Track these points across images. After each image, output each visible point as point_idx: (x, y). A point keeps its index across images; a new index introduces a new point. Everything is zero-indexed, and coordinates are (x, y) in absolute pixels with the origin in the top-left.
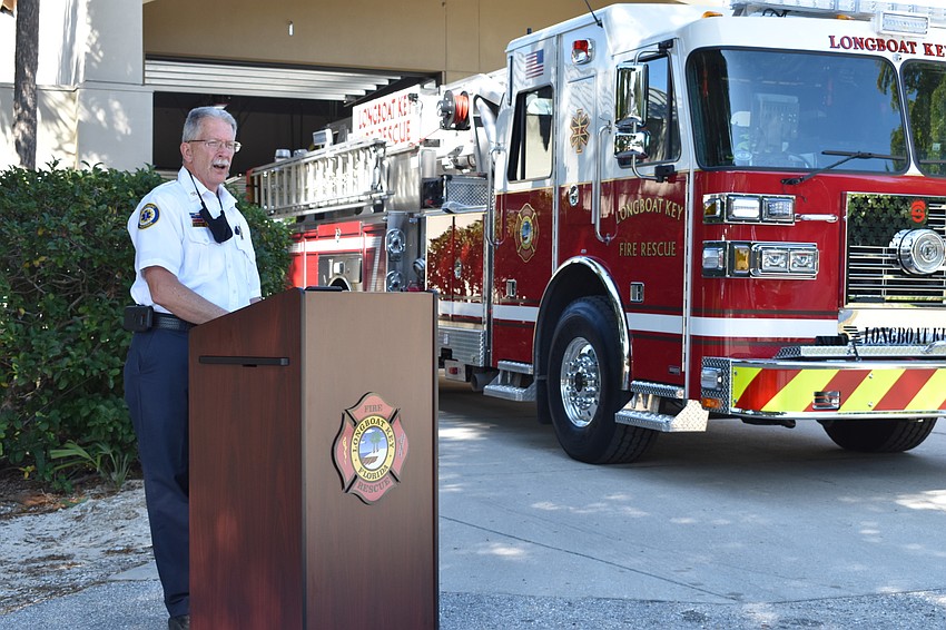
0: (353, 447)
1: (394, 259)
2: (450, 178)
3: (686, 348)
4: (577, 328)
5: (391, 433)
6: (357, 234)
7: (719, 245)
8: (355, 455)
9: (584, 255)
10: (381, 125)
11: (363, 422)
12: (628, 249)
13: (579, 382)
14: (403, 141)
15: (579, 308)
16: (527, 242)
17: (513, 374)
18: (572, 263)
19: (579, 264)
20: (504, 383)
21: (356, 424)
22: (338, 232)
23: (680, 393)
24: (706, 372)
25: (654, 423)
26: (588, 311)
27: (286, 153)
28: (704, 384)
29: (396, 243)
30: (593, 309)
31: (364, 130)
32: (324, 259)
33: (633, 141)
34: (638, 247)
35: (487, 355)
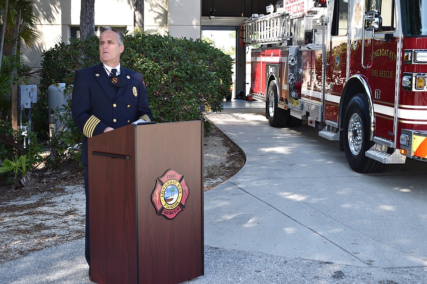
0: (161, 195)
1: (292, 68)
2: (316, 31)
3: (395, 124)
4: (355, 108)
5: (180, 187)
6: (277, 55)
7: (409, 75)
8: (162, 199)
9: (358, 74)
10: (294, 3)
11: (166, 183)
12: (375, 73)
13: (355, 134)
14: (301, 11)
15: (356, 98)
16: (337, 65)
17: (333, 127)
18: (353, 78)
19: (356, 78)
20: (329, 130)
21: (162, 184)
22: (272, 53)
23: (393, 145)
24: (402, 136)
25: (380, 158)
26: (359, 101)
27: (256, 15)
28: (401, 142)
29: (293, 60)
30: (361, 100)
31: (287, 6)
32: (268, 65)
33: (373, 22)
34: (379, 72)
35: (322, 116)
